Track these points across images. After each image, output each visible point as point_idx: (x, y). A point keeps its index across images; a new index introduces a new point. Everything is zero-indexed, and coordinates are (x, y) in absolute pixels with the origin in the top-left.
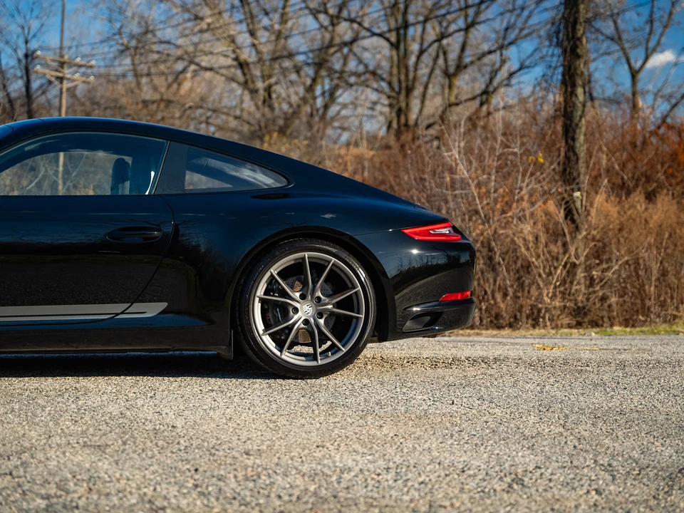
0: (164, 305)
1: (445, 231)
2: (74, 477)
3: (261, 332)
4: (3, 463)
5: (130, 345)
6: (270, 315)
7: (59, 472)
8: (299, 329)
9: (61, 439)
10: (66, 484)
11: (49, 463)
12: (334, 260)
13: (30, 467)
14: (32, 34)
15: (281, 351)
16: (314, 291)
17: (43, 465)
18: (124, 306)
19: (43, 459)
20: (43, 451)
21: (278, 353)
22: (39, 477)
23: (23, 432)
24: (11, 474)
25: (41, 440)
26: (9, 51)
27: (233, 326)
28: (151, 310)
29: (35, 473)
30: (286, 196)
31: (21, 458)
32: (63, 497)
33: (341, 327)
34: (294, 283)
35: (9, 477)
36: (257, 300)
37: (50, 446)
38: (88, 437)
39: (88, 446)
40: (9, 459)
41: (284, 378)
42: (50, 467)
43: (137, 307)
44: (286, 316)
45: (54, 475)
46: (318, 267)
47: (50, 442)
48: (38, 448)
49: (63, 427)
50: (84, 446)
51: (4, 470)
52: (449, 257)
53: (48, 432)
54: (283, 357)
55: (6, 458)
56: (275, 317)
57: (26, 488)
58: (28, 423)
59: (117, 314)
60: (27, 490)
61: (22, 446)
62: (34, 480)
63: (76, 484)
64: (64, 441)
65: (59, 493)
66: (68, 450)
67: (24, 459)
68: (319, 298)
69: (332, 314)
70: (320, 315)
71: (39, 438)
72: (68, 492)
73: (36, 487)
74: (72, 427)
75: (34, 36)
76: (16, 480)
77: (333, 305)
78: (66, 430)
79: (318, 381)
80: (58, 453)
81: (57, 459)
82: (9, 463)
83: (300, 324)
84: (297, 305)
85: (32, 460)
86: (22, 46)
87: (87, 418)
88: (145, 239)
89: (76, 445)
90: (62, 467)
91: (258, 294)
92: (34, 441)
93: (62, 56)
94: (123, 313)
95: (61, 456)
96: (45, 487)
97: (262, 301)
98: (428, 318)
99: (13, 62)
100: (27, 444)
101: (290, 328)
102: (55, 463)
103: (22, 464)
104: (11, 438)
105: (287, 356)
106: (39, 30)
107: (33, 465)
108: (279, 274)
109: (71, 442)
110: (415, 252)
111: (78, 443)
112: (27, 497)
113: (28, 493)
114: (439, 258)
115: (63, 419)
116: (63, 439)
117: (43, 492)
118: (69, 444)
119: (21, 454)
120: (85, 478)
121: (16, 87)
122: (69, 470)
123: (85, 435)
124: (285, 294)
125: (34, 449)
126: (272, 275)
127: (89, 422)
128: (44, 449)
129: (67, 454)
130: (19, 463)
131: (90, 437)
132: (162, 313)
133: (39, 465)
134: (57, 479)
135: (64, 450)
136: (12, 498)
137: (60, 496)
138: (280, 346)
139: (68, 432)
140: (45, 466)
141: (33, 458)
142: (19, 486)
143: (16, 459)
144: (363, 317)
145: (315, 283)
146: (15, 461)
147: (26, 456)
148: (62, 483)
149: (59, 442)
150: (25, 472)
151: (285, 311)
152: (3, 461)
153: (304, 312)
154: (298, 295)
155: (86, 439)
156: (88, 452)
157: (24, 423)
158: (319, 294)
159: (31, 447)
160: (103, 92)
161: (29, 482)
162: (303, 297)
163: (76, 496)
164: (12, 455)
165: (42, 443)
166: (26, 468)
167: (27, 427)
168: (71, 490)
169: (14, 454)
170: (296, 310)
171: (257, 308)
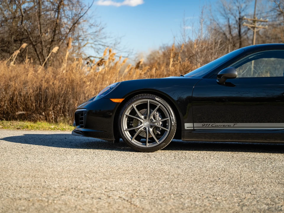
2: (277, 197)
4: (247, 188)
7: (270, 194)
9: (268, 179)
10: (274, 200)
11: (265, 190)
13: (258, 191)
14: (242, 9)
17: (263, 190)
19: (262, 188)
20: (262, 184)
22: (262, 195)
23: (252, 175)
24: (250, 193)
25: (260, 180)
26: (232, 17)
29: (260, 193)
31: (253, 187)
32: (274, 205)
35: (250, 194)
37: (264, 182)
38: (279, 180)
39: (280, 184)
40: (248, 187)
42: (266, 191)
45: (268, 195)
47: (264, 181)
48: (259, 183)
49: (268, 175)
50: (279, 184)
51: (247, 191)
53: (262, 176)
55: (247, 186)
57: (258, 199)
58: (253, 172)
60: (259, 200)
61: (252, 181)
62: (260, 196)
63: (279, 200)
64: (269, 181)
65: (272, 203)
66: (272, 185)
67: (254, 187)
71: (259, 178)
72: (276, 203)
73: (262, 200)
74: (272, 175)
75: (243, 10)
76: (253, 196)
78: (269, 176)
80: (268, 186)
81: (268, 188)
82: (249, 188)
85: (258, 188)
86: (238, 15)
87: (277, 171)
89: (275, 183)
90: (271, 192)
92: (257, 180)
93: (254, 18)
95: (270, 187)
96: (266, 200)
99: (234, 22)
100: (254, 181)
102: (267, 190)
103: (254, 189)
104: (247, 177)
106: (245, 8)
107: (259, 190)
109: (273, 181)
111: (276, 182)
112: (259, 203)
113: (259, 201)
115: (267, 171)
116: (269, 180)
117: (265, 202)
118: (272, 182)
119: (253, 185)
120: (282, 198)
121: (235, 32)
122: (275, 193)
123: (278, 179)
125: (258, 183)
127: (279, 173)
128: (262, 183)
129: (272, 186)
130: (253, 189)
131: (280, 180)
133: (262, 190)
134: (270, 197)
135: (270, 184)
136: (253, 203)
137: (273, 205)
139: (270, 177)
140: (264, 191)
141: (258, 187)
142: (255, 198)
143: (251, 187)
146: (250, 188)
147: (255, 186)
148: (273, 199)
149: (267, 181)
150: (256, 193)
152: (246, 187)
155: (279, 181)
156: (280, 186)
157: (252, 172)
159: (256, 182)
160: (271, 32)
161: (258, 197)
163: (280, 205)
164: (249, 185)
165: (260, 181)
166: (256, 191)
167: (253, 174)
168: (277, 202)
169: (250, 185)
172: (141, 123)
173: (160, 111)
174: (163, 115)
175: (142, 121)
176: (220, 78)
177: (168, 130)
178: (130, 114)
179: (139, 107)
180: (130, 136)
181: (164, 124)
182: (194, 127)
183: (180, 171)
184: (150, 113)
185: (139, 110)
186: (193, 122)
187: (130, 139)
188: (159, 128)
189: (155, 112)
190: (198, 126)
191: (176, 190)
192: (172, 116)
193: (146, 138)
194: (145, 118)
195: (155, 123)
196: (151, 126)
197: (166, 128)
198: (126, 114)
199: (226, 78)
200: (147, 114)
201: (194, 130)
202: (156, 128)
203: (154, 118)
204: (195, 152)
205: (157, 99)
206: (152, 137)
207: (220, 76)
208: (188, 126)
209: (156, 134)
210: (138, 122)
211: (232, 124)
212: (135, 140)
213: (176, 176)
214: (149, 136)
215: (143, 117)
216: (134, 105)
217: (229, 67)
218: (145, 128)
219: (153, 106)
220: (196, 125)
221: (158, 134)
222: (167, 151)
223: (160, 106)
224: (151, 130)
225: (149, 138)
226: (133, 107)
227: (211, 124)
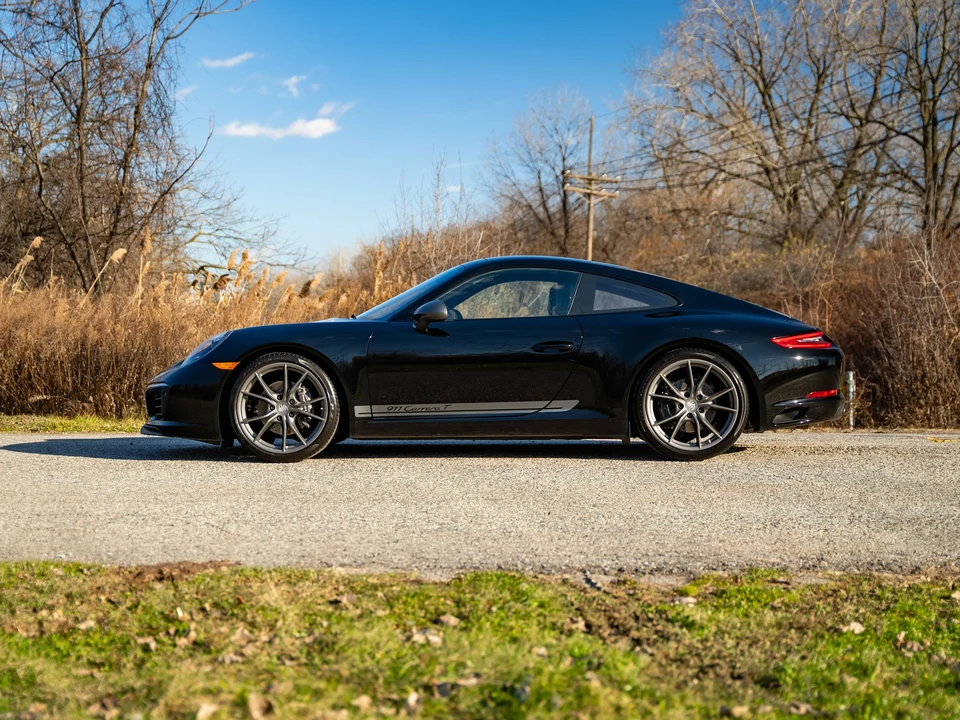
0: (576, 402)
1: (817, 339)
3: (653, 423)
5: (553, 433)
6: (661, 410)
8: (684, 423)
12: (712, 365)
14: (568, 151)
15: (669, 439)
16: (696, 390)
18: (545, 403)
21: (667, 440)
23: (450, 490)
24: (427, 512)
25: (459, 495)
27: (630, 418)
28: (566, 406)
29: (442, 512)
30: (677, 314)
31: (439, 504)
33: (720, 419)
34: (681, 384)
36: (649, 397)
37: (463, 498)
38: (492, 494)
39: (488, 499)
41: (672, 460)
42: (454, 509)
43: (555, 403)
44: (674, 411)
45: (454, 513)
46: (699, 371)
52: (820, 361)
54: (671, 443)
56: (666, 411)
59: (540, 409)
68: (700, 396)
69: (711, 409)
70: (702, 410)
75: (571, 154)
77: (713, 401)
79: (702, 463)
83: (685, 417)
84: (683, 402)
88: (561, 351)
91: (650, 393)
93: (590, 174)
94: (544, 408)
97: (653, 398)
98: (797, 412)
99: (551, 179)
101: (677, 420)
105: (674, 443)
108: (667, 377)
114: (813, 361)
121: (554, 203)
124: (673, 394)
126: (661, 378)
132: (575, 408)
138: (669, 433)
141: (447, 504)
144: (739, 410)
145: (696, 384)
151: (673, 406)
153: (689, 406)
154: (682, 394)
158: (700, 392)
162: (687, 395)
170: (682, 406)
171: (650, 404)
172: (273, 407)
173: (307, 383)
174: (314, 392)
175: (274, 403)
176: (418, 320)
177: (325, 420)
178: (251, 391)
179: (269, 378)
180: (252, 433)
181: (317, 409)
182: (372, 413)
183: (329, 489)
184: (290, 387)
185: (268, 384)
186: (371, 404)
187: (252, 439)
188: (307, 416)
189: (299, 386)
190: (380, 410)
191: (306, 512)
192: (331, 394)
193: (282, 437)
194: (280, 397)
195: (298, 406)
196: (292, 414)
197: (319, 415)
198: (243, 390)
199: (429, 321)
200: (283, 391)
201: (371, 418)
202: (300, 417)
203: (298, 397)
204: (376, 460)
205: (301, 361)
206: (295, 435)
207: (418, 316)
208: (360, 411)
209: (302, 427)
210: (267, 407)
211: (442, 406)
212: (261, 440)
213: (317, 495)
214: (288, 431)
215: (275, 396)
216: (259, 375)
217: (437, 300)
218: (280, 418)
219: (294, 376)
220: (376, 408)
221: (305, 427)
223: (307, 375)
224: (292, 420)
225: (288, 437)
226: (256, 377)
227: (404, 406)
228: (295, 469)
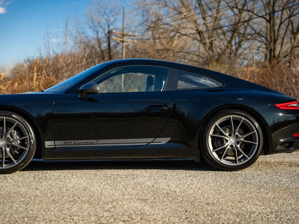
0: (169, 139)
1: (295, 105)
2: (135, 213)
3: (212, 151)
4: (106, 206)
5: (155, 156)
6: (215, 143)
7: (129, 211)
8: (228, 149)
9: (128, 196)
10: (131, 216)
11: (124, 206)
12: (244, 118)
13: (117, 208)
14: (111, 23)
15: (220, 159)
16: (235, 132)
17: (122, 207)
18: (152, 139)
19: (121, 205)
20: (121, 201)
21: (219, 160)
22: (120, 213)
23: (112, 193)
24: (109, 211)
25: (120, 197)
26: (101, 30)
27: (199, 148)
28: (163, 141)
29: (118, 211)
30: (222, 90)
31: (112, 204)
32: (131, 222)
33: (247, 148)
34: (226, 129)
35: (108, 212)
36: (210, 136)
37: (124, 199)
38: (139, 196)
39: (140, 199)
40: (108, 205)
41: (222, 171)
42: (124, 208)
43: (158, 140)
44: (223, 144)
45: (126, 212)
46: (236, 122)
47: (124, 198)
48: (119, 200)
49: (129, 191)
50: (138, 200)
51: (106, 209)
52: (297, 117)
53: (123, 193)
54: (222, 161)
55: (107, 204)
56: (218, 144)
57: (115, 217)
58: (114, 189)
59: (150, 143)
60: (116, 218)
61: (112, 199)
62: (118, 214)
63: (136, 216)
64: (129, 197)
65: (129, 220)
66: (131, 201)
67: (114, 205)
68: (237, 136)
69: (243, 142)
70: (238, 143)
71: (119, 196)
72: (133, 219)
73: (119, 217)
74: (132, 191)
76: (111, 213)
77: (244, 138)
78: (130, 192)
79: (238, 172)
80: (127, 202)
81: (127, 205)
82: (108, 206)
83: (229, 147)
84: (228, 139)
85: (117, 205)
86: (107, 28)
87: (138, 187)
88: (161, 110)
89: (134, 199)
90: (130, 208)
91: (210, 134)
92: (117, 197)
93: (123, 32)
94: (152, 142)
95: (129, 203)
96: (123, 217)
97: (212, 137)
98: (287, 144)
99: (103, 35)
100: (115, 198)
101: (224, 149)
102: (126, 207)
103: (113, 207)
104: (108, 195)
105: (223, 161)
106: (114, 21)
107: (118, 207)
108: (219, 125)
109: (132, 197)
110: (281, 114)
111: (135, 198)
112: (116, 221)
113: (116, 219)
114: (291, 117)
115: (128, 187)
116: (129, 196)
117: (122, 219)
118: (132, 198)
119: (112, 202)
120: (139, 213)
121: (104, 45)
122: (133, 210)
123: (138, 195)
124: (222, 134)
125: (117, 200)
126: (216, 125)
127: (139, 189)
128: (121, 200)
129: (131, 203)
130: (112, 206)
131: (140, 195)
132: (168, 142)
133: (120, 207)
134: (128, 214)
135: (130, 201)
136: (110, 221)
137: (130, 221)
138: (220, 156)
139: (131, 193)
140: (123, 208)
141: (117, 204)
142: (113, 216)
143: (111, 204)
144: (258, 143)
145: (235, 129)
146: (110, 205)
147: (114, 203)
148: (130, 215)
149: (127, 197)
150: (115, 210)
151: (222, 141)
152: (105, 205)
153: (230, 142)
154: (228, 134)
155: (138, 197)
156: (140, 202)
157: (113, 189)
158: (237, 134)
159: (116, 200)
160: (140, 46)
161: (116, 215)
162: (230, 135)
163: (136, 221)
164: (109, 203)
165: (120, 198)
166: (115, 208)
167: (114, 191)
168: (134, 219)
169: (110, 202)
170: (227, 141)
171: (210, 140)
173: (17, 129)
174: (21, 133)
176: (82, 93)
177: (27, 149)
181: (23, 143)
182: (55, 145)
183: (38, 193)
184: (7, 131)
186: (54, 140)
188: (17, 147)
189: (12, 130)
190: (60, 143)
191: (31, 212)
192: (31, 134)
193: (2, 159)
194: (1, 137)
195: (12, 142)
196: (8, 146)
197: (24, 147)
199: (88, 93)
200: (3, 133)
201: (55, 148)
202: (13, 148)
203: (11, 136)
205: (14, 116)
206: (10, 158)
207: (81, 91)
208: (48, 144)
209: (14, 153)
211: (95, 141)
213: (33, 198)
214: (6, 156)
217: (91, 82)
218: (1, 148)
219: (10, 124)
220: (57, 143)
221: (16, 154)
222: (26, 172)
223: (17, 124)
224: (8, 149)
225: (6, 159)
227: (74, 141)
228: (11, 179)
